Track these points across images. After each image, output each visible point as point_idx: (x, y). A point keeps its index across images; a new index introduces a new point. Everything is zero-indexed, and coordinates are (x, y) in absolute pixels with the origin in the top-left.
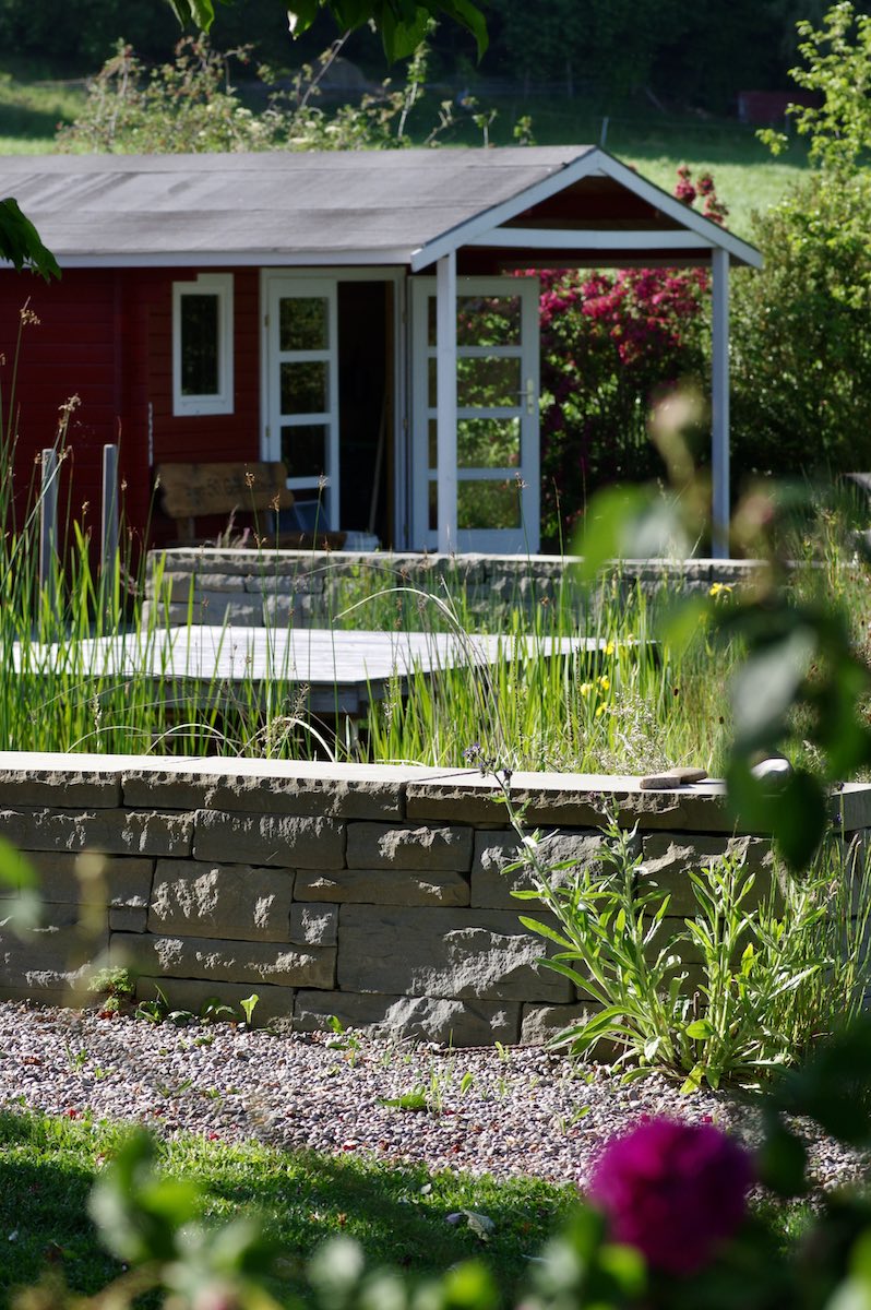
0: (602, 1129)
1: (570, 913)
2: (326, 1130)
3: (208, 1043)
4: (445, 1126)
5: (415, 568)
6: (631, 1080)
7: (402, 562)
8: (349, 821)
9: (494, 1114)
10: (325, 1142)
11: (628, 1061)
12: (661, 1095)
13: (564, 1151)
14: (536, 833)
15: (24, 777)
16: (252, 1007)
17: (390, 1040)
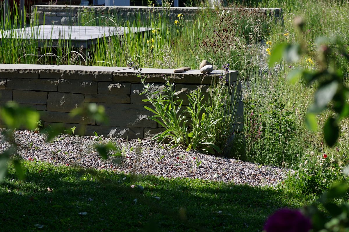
0: (167, 161)
1: (157, 105)
2: (96, 163)
3: (63, 139)
4: (127, 161)
5: (100, 10)
6: (173, 148)
7: (97, 8)
8: (99, 82)
9: (139, 158)
10: (96, 166)
11: (172, 143)
12: (181, 152)
13: (158, 167)
14: (148, 85)
15: (14, 71)
16: (74, 130)
17: (110, 138)
